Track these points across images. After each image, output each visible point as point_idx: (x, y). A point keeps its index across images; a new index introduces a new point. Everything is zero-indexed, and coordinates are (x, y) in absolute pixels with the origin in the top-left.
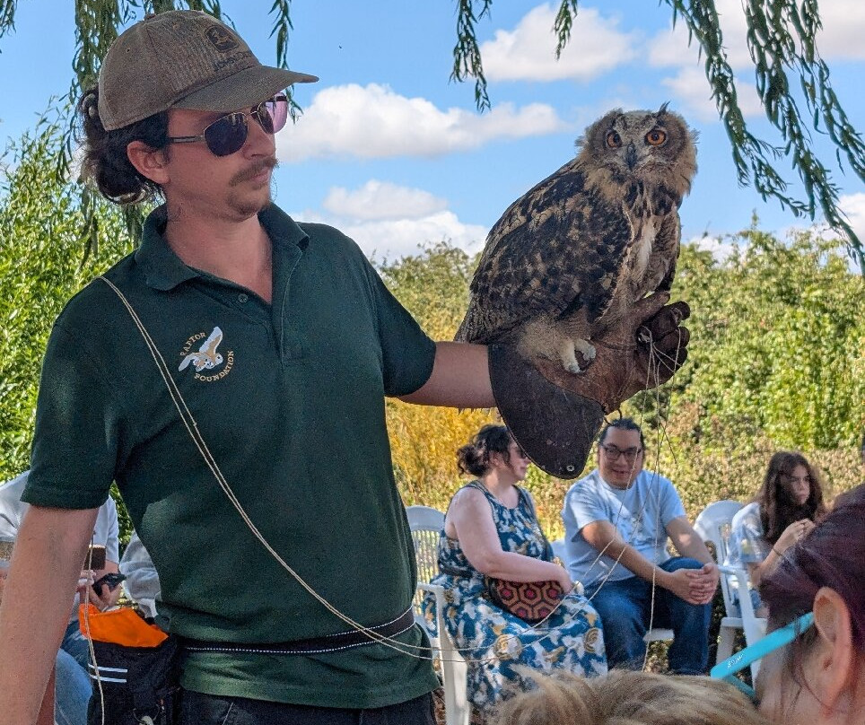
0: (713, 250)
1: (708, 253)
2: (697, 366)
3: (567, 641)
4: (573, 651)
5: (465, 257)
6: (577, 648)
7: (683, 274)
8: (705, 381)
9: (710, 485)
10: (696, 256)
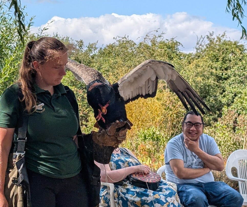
0: (244, 45)
1: (242, 46)
2: (235, 95)
3: (169, 199)
4: (172, 204)
5: (135, 44)
6: (173, 202)
7: (231, 55)
8: (239, 102)
9: (238, 146)
10: (237, 47)
